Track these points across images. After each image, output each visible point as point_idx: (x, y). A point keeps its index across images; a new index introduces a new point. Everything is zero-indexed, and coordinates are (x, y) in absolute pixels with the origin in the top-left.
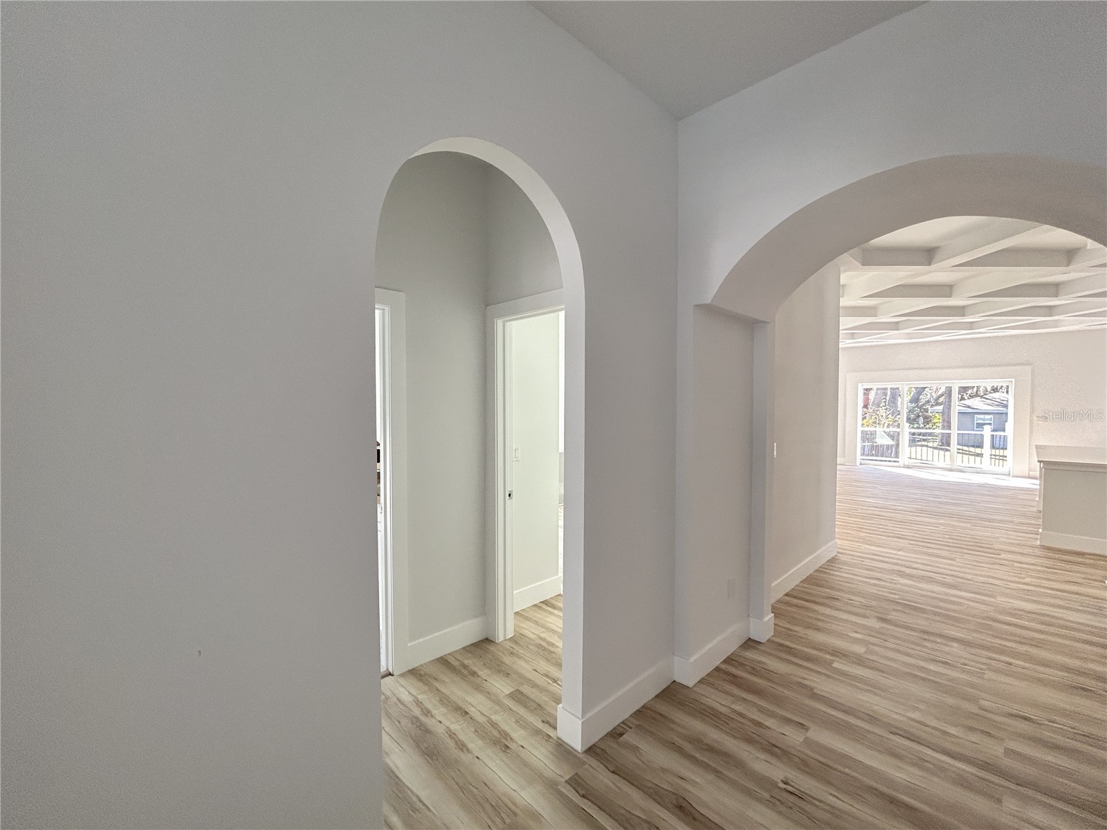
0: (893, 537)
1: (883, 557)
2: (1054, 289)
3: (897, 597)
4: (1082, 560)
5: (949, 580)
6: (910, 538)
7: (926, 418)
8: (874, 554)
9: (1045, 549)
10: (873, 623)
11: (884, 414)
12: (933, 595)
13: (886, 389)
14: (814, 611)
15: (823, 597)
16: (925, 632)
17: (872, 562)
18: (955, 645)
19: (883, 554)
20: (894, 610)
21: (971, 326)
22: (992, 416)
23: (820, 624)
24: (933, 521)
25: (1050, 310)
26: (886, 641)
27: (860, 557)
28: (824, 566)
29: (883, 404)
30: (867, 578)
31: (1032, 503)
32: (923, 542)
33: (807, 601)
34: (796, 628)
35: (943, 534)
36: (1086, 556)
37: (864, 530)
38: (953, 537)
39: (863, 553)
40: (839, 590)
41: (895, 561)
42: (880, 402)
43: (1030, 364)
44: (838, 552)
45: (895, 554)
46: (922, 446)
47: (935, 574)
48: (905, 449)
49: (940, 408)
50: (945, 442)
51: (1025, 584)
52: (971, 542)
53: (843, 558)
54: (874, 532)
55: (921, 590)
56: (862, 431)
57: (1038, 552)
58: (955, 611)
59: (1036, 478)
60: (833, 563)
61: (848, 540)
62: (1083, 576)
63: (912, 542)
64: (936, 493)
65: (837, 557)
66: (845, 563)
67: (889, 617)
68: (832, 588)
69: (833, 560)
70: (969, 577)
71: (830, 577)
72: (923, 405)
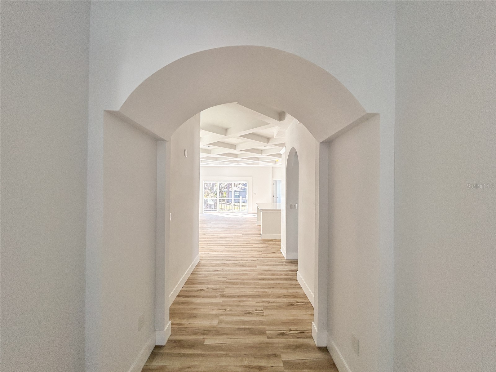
0: (220, 245)
1: (217, 257)
2: (261, 151)
3: (226, 279)
4: (272, 242)
5: (241, 262)
6: (225, 244)
7: (222, 193)
8: (215, 257)
9: (264, 240)
10: (219, 300)
11: (210, 193)
12: (237, 273)
13: (210, 183)
14: (192, 303)
15: (196, 291)
16: (239, 296)
17: (214, 261)
18: (250, 299)
19: (217, 256)
20: (227, 287)
21: (238, 162)
22: (239, 193)
23: (195, 312)
24: (231, 235)
25: (258, 159)
26: (226, 310)
27: (209, 260)
28: (195, 270)
29: (210, 189)
30: (213, 271)
31: (255, 223)
32: (230, 245)
33: (188, 297)
34: (183, 322)
35: (235, 240)
36: (273, 241)
37: (209, 245)
38: (238, 241)
39: (210, 257)
40: (203, 283)
41: (222, 258)
42: (209, 188)
43: (251, 176)
44: (200, 260)
45: (222, 254)
46: (221, 203)
47: (236, 261)
48: (219, 205)
49: (226, 190)
50: (228, 202)
51: (263, 257)
52: (243, 242)
53: (203, 262)
54: (213, 245)
55: (234, 271)
56: (205, 199)
57: (262, 242)
58: (246, 279)
59: (256, 214)
60: (199, 267)
61: (203, 251)
62: (275, 249)
63: (226, 247)
64: (230, 222)
65: (200, 263)
66: (203, 266)
67: (225, 293)
68: (200, 283)
69: (198, 265)
70: (247, 259)
71: (198, 276)
72: (221, 189)
